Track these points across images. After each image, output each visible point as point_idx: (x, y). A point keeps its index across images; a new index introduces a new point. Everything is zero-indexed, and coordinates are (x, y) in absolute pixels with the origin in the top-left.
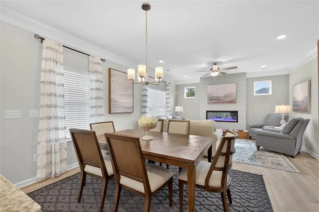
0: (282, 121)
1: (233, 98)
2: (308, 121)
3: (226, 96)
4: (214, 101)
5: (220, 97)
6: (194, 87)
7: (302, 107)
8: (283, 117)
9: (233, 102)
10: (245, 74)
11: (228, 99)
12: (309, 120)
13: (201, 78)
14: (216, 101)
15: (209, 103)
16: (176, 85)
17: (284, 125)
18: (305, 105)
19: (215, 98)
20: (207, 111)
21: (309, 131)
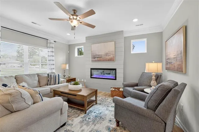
0: (153, 82)
1: (112, 56)
2: (184, 85)
3: (107, 54)
4: (96, 59)
5: (101, 55)
6: (82, 47)
7: (176, 65)
8: (154, 78)
9: (111, 60)
10: (122, 31)
11: (108, 57)
12: (186, 85)
13: (86, 37)
14: (99, 59)
15: (92, 61)
16: (69, 45)
17: (154, 87)
18: (178, 63)
19: (97, 56)
20: (91, 69)
21: (185, 100)
